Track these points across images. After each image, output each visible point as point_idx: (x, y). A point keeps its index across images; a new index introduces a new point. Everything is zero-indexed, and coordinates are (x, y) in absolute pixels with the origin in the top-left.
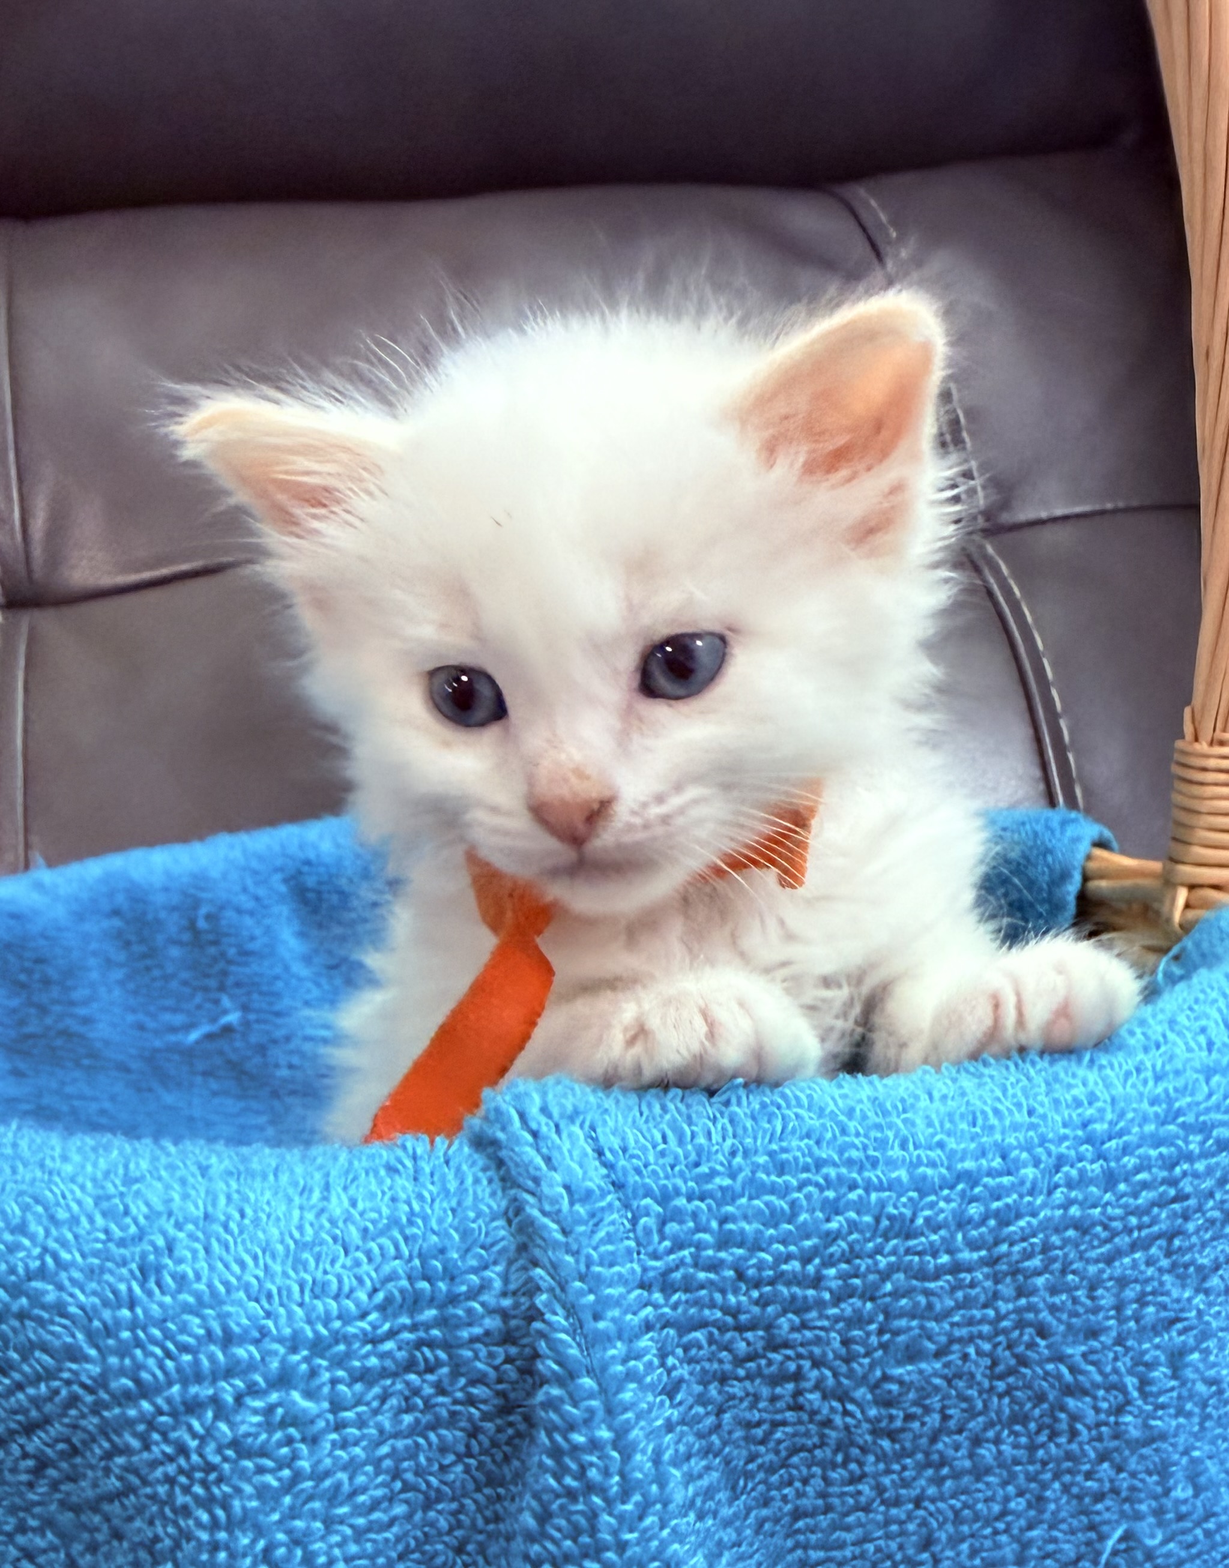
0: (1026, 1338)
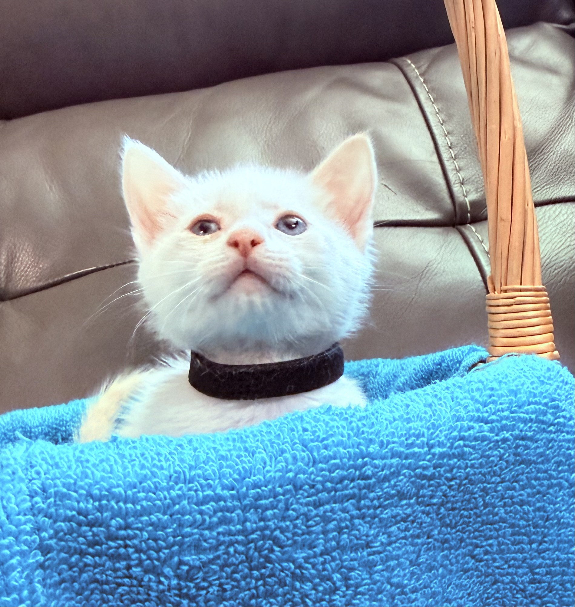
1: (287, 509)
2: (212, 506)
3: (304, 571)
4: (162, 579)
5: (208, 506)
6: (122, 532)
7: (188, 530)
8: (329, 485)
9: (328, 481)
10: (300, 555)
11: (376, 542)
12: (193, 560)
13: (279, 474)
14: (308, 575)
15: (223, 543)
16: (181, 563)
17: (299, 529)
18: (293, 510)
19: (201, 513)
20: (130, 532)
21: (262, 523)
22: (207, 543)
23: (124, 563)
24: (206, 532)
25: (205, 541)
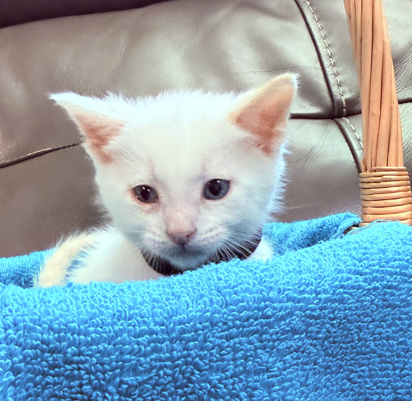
0: (189, 370)
1: (205, 341)
2: (147, 338)
3: (218, 390)
4: (107, 395)
5: (143, 338)
6: (76, 358)
7: (128, 357)
8: (238, 322)
9: (237, 319)
10: (215, 377)
11: (275, 368)
12: (132, 380)
13: (199, 314)
14: (221, 393)
15: (155, 367)
16: (122, 382)
17: (215, 357)
18: (210, 342)
19: (138, 343)
20: (83, 358)
21: (185, 352)
22: (143, 367)
23: (77, 382)
24: (142, 359)
25: (141, 365)
